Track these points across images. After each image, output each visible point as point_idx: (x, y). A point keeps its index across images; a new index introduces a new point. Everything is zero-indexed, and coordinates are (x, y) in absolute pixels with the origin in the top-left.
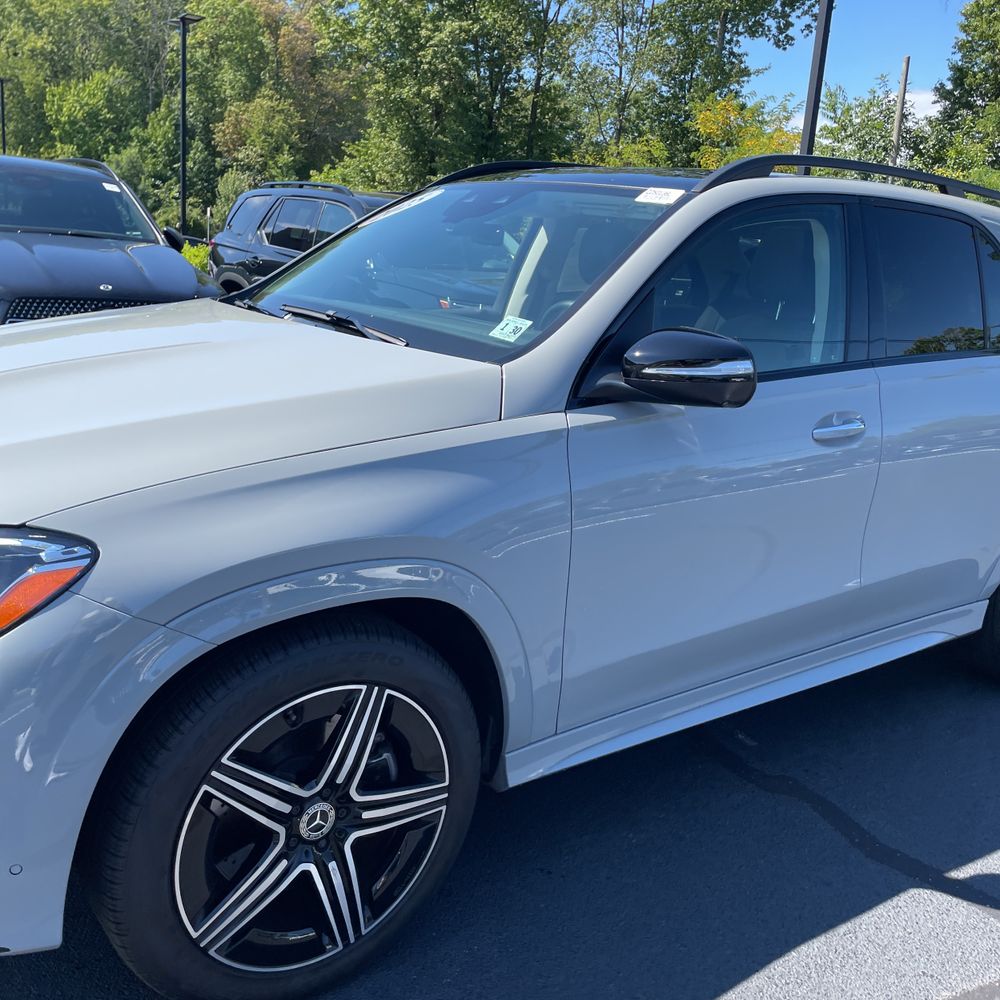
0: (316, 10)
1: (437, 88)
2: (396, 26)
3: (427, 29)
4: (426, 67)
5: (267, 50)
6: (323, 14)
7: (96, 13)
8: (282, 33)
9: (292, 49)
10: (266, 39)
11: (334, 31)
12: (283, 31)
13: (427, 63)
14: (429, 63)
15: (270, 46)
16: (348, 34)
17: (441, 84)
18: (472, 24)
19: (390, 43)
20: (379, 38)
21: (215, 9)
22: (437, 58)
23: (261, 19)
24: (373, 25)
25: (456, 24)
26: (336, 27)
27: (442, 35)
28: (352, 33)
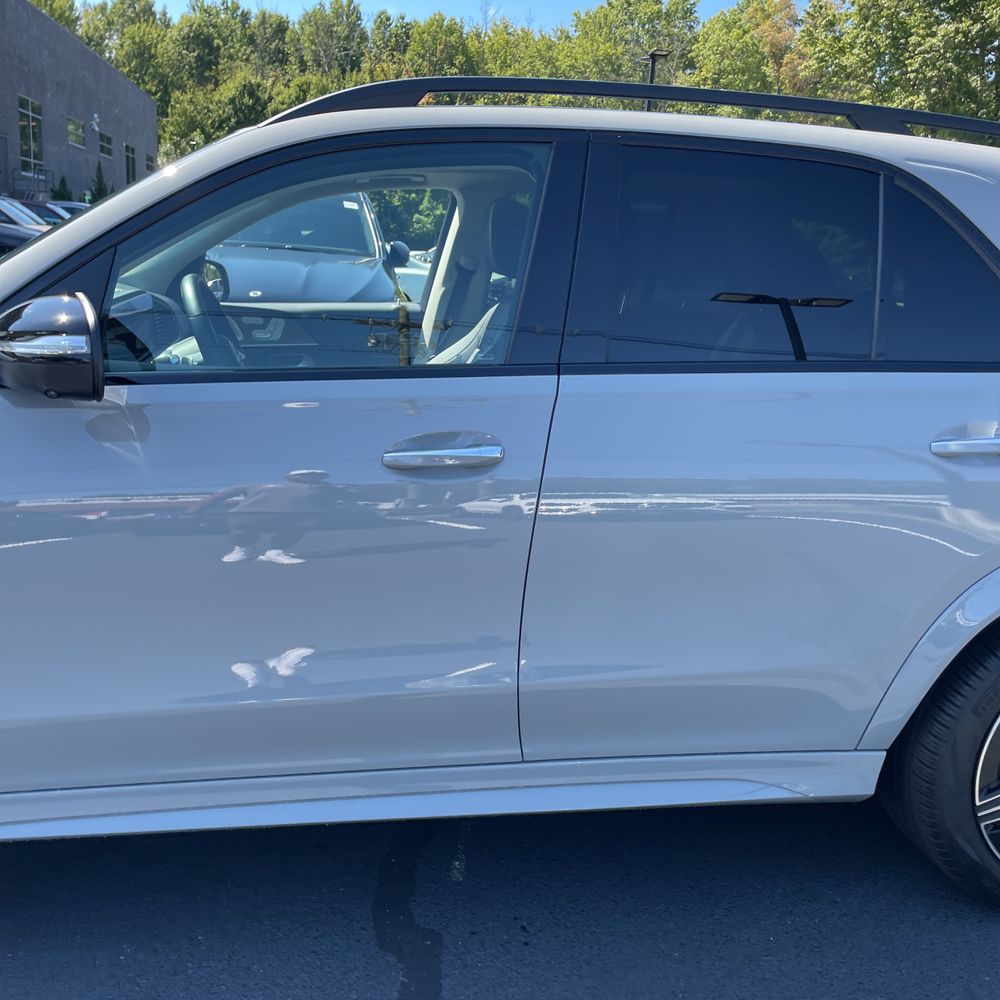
0: (803, 31)
1: (922, 97)
2: (887, 38)
3: (918, 35)
4: (912, 76)
5: (770, 80)
6: (810, 34)
7: (610, 63)
8: (784, 62)
9: (794, 76)
10: (769, 70)
11: (820, 51)
12: (786, 59)
13: (912, 72)
14: (916, 71)
15: (773, 74)
16: (838, 52)
17: (927, 92)
18: (972, 25)
19: (879, 55)
20: (867, 52)
21: (719, 46)
22: (928, 66)
23: (766, 50)
24: (863, 39)
25: (952, 27)
26: (823, 46)
27: (934, 40)
28: (842, 51)
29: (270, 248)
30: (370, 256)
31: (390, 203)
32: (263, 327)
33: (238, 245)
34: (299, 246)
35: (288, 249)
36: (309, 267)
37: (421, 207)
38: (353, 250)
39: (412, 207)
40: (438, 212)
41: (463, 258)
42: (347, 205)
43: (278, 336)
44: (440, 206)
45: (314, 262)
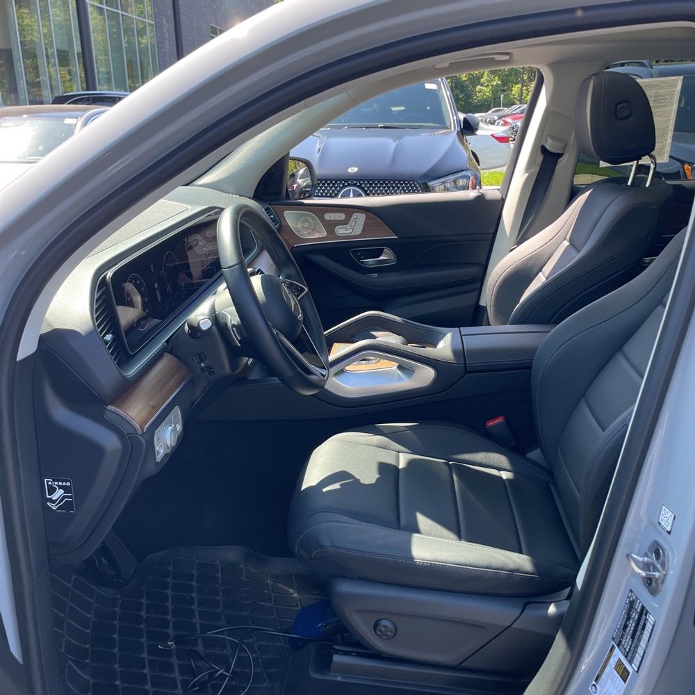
29: (366, 128)
30: (447, 128)
31: (460, 78)
32: (345, 222)
33: (340, 128)
34: (389, 124)
35: (381, 127)
36: (398, 141)
37: (482, 80)
38: (433, 125)
39: (476, 81)
40: (495, 83)
41: (549, 140)
42: (429, 86)
43: (358, 231)
44: (496, 78)
45: (400, 137)
